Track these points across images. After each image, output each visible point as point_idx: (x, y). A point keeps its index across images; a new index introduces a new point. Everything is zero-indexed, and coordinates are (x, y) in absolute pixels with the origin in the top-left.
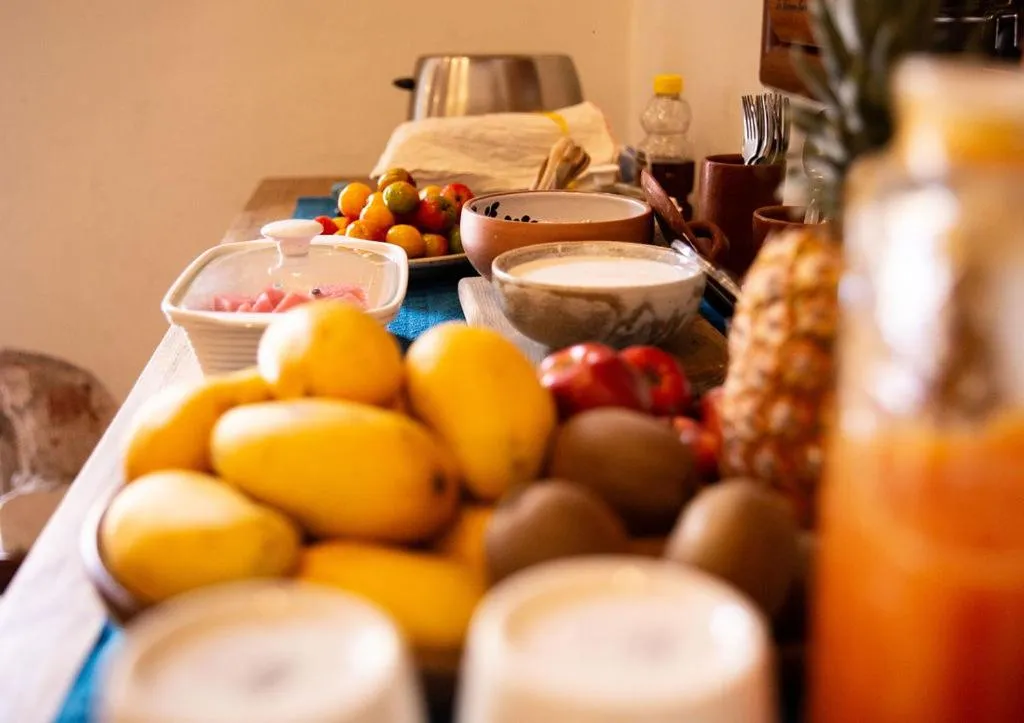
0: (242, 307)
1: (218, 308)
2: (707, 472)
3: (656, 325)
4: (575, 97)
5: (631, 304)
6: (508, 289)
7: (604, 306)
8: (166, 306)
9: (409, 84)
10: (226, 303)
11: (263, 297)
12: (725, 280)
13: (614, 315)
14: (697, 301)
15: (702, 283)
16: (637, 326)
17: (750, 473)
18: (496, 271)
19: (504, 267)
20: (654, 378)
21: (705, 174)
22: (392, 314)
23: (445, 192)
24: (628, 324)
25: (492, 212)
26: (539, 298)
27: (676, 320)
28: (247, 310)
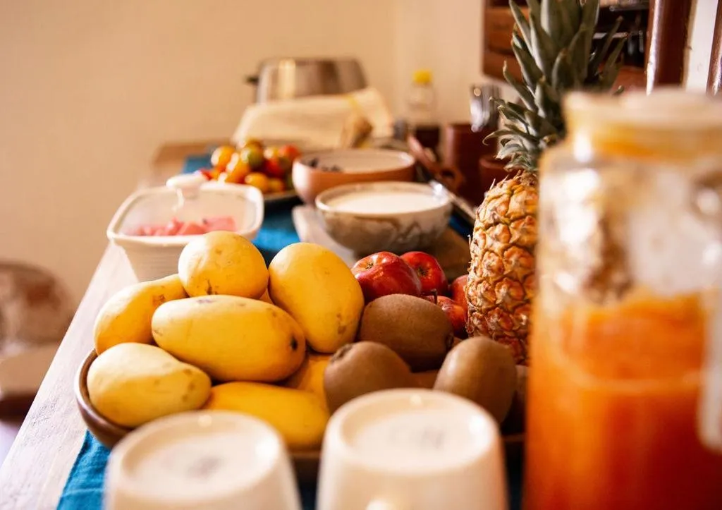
0: (158, 232)
1: (142, 234)
2: (460, 331)
3: (422, 236)
4: (361, 84)
5: (405, 223)
6: (328, 216)
7: (388, 225)
8: (110, 234)
9: (254, 81)
10: (147, 231)
11: (171, 226)
12: (464, 206)
13: (395, 230)
14: (448, 220)
15: (450, 208)
16: (410, 236)
17: (486, 331)
18: (320, 205)
19: (324, 201)
20: (423, 271)
21: (449, 136)
22: (254, 234)
23: (282, 152)
24: (404, 236)
25: (313, 164)
26: (348, 222)
27: (434, 232)
28: (162, 235)
